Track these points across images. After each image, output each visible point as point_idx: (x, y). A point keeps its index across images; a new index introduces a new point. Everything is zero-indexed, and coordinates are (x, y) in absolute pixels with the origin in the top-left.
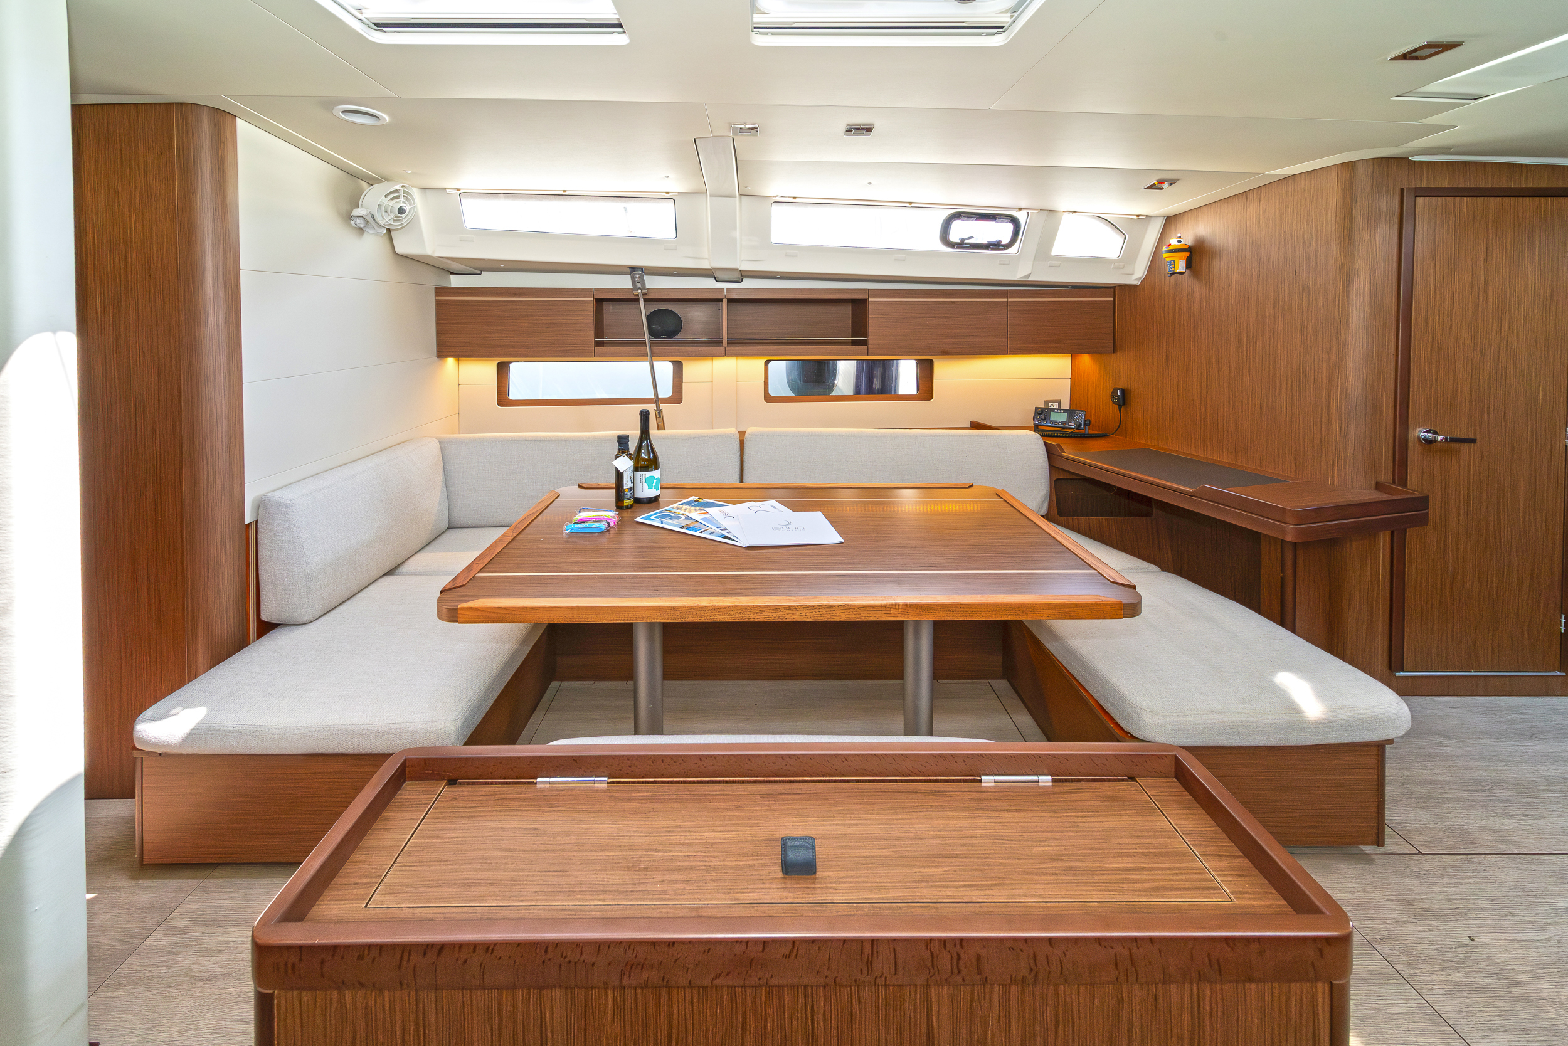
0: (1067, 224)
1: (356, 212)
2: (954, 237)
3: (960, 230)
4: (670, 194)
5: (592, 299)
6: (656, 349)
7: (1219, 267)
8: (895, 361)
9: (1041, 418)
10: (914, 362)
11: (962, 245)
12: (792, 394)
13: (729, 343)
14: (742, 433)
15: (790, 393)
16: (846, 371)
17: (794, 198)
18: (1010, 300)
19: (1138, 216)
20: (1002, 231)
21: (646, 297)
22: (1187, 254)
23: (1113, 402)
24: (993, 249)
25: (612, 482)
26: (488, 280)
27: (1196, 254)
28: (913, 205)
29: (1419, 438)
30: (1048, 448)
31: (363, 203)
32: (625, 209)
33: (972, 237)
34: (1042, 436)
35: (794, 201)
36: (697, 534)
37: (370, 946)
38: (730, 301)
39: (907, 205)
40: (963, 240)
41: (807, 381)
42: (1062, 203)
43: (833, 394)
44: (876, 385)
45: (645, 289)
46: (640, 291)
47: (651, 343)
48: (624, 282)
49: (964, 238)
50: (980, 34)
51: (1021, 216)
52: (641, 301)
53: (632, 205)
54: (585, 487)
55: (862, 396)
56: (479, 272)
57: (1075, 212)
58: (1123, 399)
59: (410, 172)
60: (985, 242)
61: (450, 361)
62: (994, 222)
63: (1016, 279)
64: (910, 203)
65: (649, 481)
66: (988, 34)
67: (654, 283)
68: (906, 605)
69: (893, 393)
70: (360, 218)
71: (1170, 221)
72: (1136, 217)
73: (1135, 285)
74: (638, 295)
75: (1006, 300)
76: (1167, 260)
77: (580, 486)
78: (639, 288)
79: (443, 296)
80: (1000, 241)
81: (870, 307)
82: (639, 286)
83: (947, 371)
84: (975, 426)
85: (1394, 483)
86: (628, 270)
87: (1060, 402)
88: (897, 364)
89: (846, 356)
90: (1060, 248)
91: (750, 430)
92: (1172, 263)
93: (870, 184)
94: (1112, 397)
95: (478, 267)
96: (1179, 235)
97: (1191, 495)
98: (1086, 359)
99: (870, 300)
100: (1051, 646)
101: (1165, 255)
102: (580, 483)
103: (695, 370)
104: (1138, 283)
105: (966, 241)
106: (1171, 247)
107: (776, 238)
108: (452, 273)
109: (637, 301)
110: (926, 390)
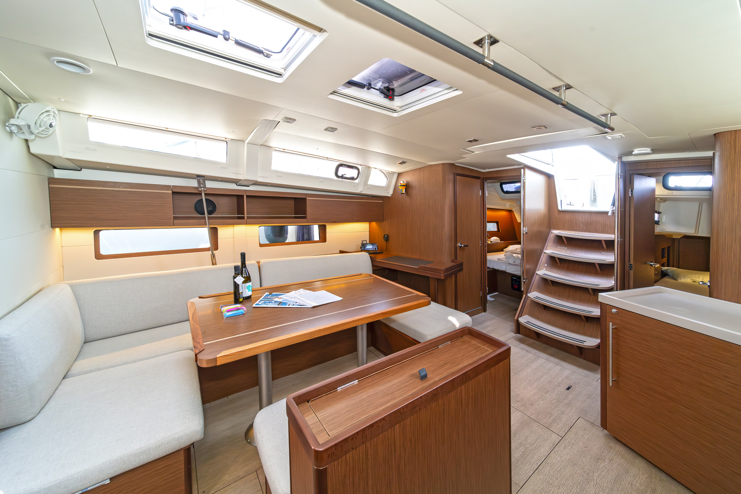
0: (373, 172)
1: (12, 121)
2: (340, 174)
3: (342, 171)
4: (227, 139)
5: (171, 192)
6: (211, 221)
7: (414, 192)
8: (312, 226)
9: (363, 248)
10: (318, 225)
11: (342, 177)
12: (268, 243)
13: (248, 218)
14: (258, 263)
15: (267, 242)
16: (292, 231)
17: (284, 149)
18: (354, 200)
19: (392, 172)
20: (353, 173)
21: (206, 192)
22: (405, 187)
23: (384, 240)
24: (352, 180)
25: (232, 290)
26: (86, 175)
27: (407, 186)
28: (328, 159)
29: (459, 246)
30: (371, 258)
31: (20, 116)
32: (196, 142)
33: (345, 174)
34: (369, 254)
35: (284, 151)
36: (287, 306)
37: (354, 434)
38: (247, 196)
39: (326, 159)
40: (343, 175)
41: (276, 236)
42: (372, 164)
43: (287, 241)
44: (306, 237)
45: (206, 188)
46: (203, 189)
47: (209, 218)
48: (194, 183)
49: (343, 174)
50: (390, 111)
51: (360, 167)
52: (203, 194)
53: (200, 141)
54: (205, 297)
55: (300, 242)
56: (80, 169)
57: (376, 168)
58: (387, 238)
59: (63, 100)
60: (349, 177)
61: (57, 230)
62: (352, 169)
63: (358, 192)
64: (327, 158)
65: (248, 288)
66: (392, 112)
67: (209, 185)
68: (381, 313)
69: (312, 240)
70: (14, 126)
71: (399, 174)
72: (391, 172)
73: (389, 197)
74: (201, 191)
75: (353, 200)
76: (400, 189)
77: (200, 297)
78: (202, 187)
79: (55, 184)
80: (354, 177)
81: (308, 201)
82: (202, 186)
83: (332, 230)
84: (341, 252)
85: (455, 259)
86: (196, 177)
87: (366, 241)
88: (313, 227)
89: (292, 223)
90: (371, 182)
91: (262, 261)
92: (402, 190)
93: (318, 149)
94: (384, 238)
95: (79, 166)
96: (403, 180)
97: (417, 269)
98: (374, 224)
99: (307, 198)
100: (392, 325)
101: (400, 187)
102: (200, 296)
103: (224, 232)
104: (390, 196)
105: (344, 176)
106: (402, 184)
107: (274, 167)
108: (55, 168)
109: (201, 194)
110: (323, 238)
